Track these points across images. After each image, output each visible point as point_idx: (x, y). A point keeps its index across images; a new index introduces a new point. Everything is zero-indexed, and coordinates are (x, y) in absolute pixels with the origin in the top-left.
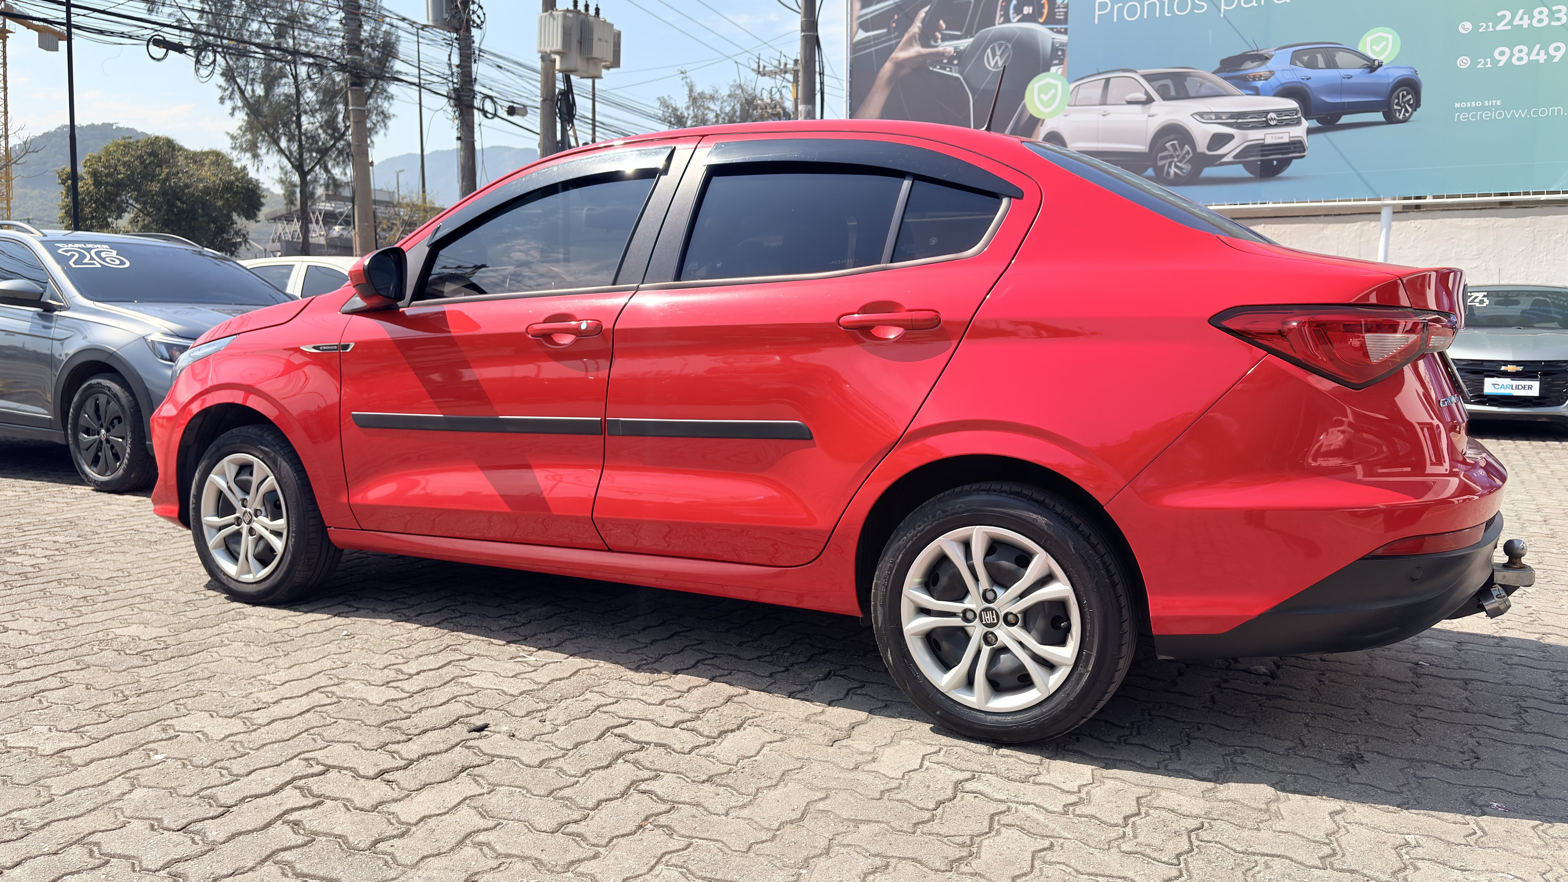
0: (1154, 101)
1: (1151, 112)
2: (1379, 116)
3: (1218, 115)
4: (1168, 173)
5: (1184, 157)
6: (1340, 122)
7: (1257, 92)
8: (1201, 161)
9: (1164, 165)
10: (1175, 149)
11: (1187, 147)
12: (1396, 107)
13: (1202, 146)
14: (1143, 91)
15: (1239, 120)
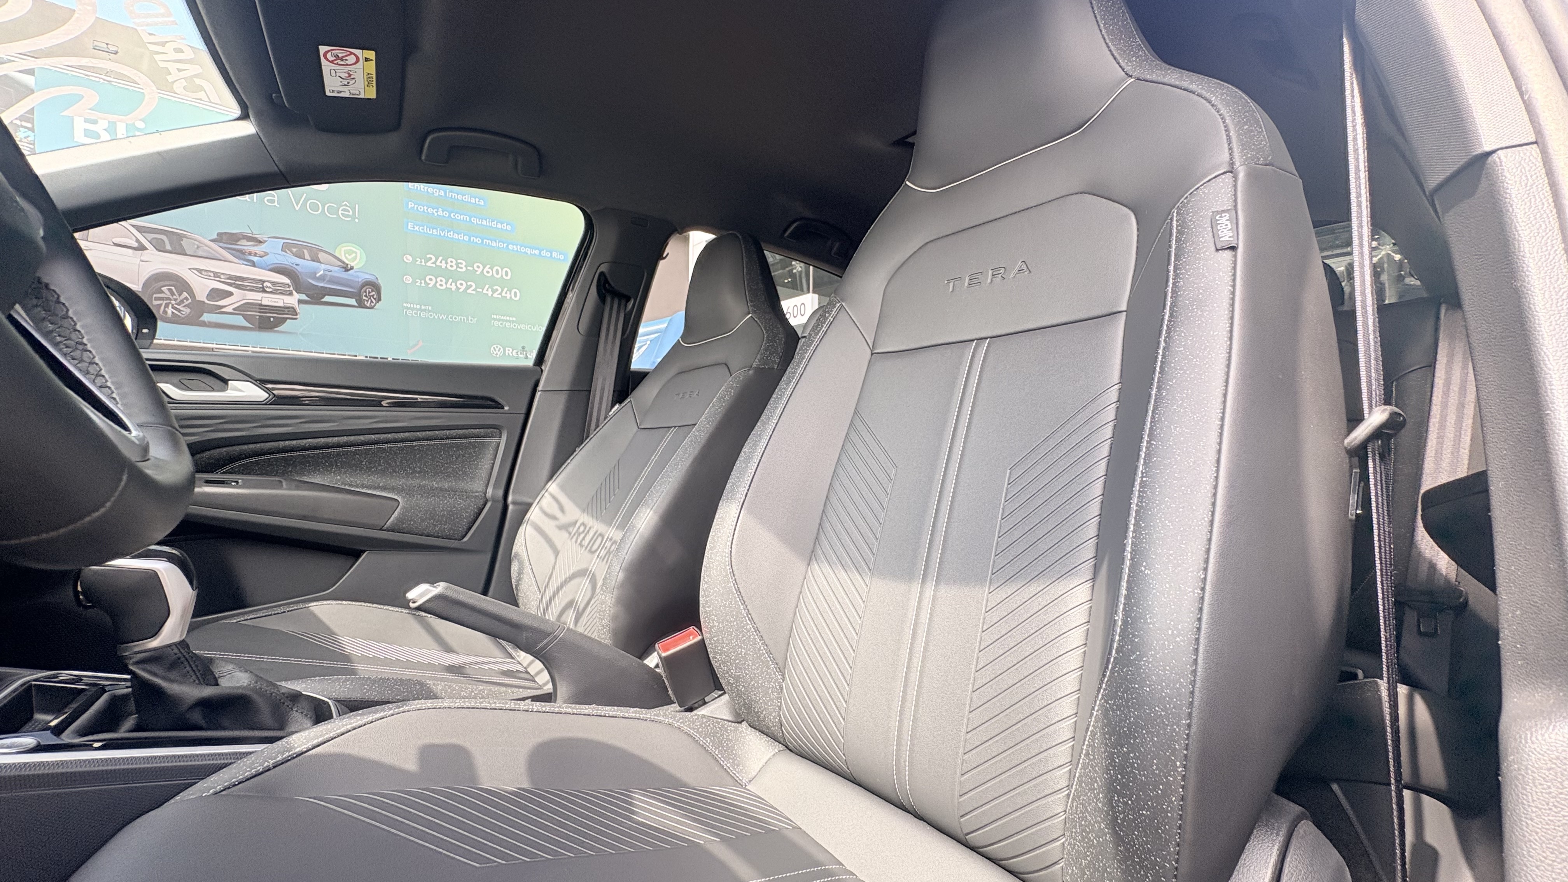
0: (146, 249)
1: (142, 258)
2: (353, 302)
3: (216, 275)
4: (165, 312)
5: (182, 301)
6: (324, 300)
7: (254, 265)
8: (199, 308)
9: (161, 304)
10: (173, 294)
11: (185, 294)
12: (364, 298)
13: (202, 296)
14: (134, 239)
15: (237, 282)
